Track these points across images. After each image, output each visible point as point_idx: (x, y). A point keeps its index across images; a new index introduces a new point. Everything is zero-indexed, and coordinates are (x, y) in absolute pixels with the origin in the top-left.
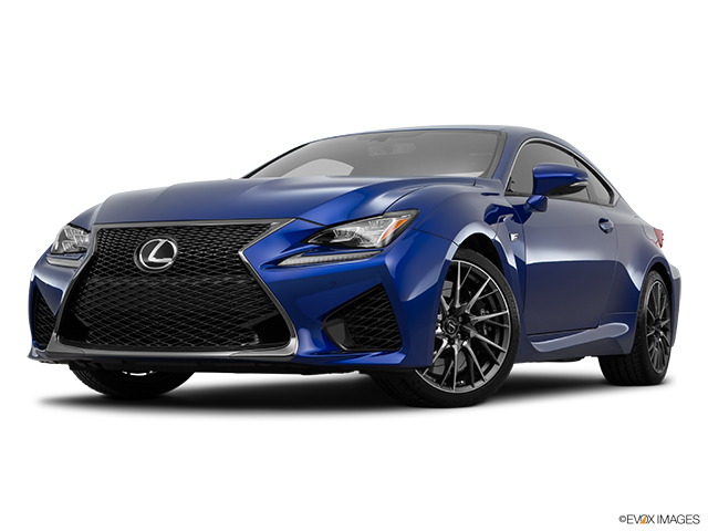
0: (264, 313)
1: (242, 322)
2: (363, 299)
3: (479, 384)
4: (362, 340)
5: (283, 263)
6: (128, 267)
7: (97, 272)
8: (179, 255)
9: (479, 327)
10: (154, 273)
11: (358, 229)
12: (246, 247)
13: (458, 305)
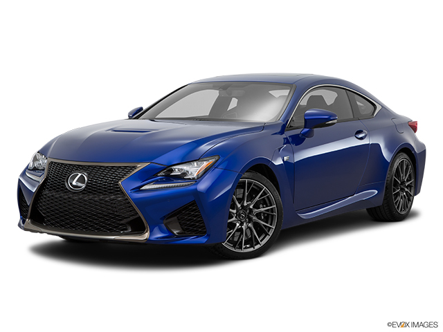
0: (133, 215)
1: (121, 220)
2: (186, 208)
3: (257, 247)
4: (187, 229)
5: (143, 188)
6: (62, 187)
7: (48, 188)
8: (88, 183)
9: (258, 215)
10: (76, 192)
11: (185, 167)
12: (123, 179)
13: (245, 204)
